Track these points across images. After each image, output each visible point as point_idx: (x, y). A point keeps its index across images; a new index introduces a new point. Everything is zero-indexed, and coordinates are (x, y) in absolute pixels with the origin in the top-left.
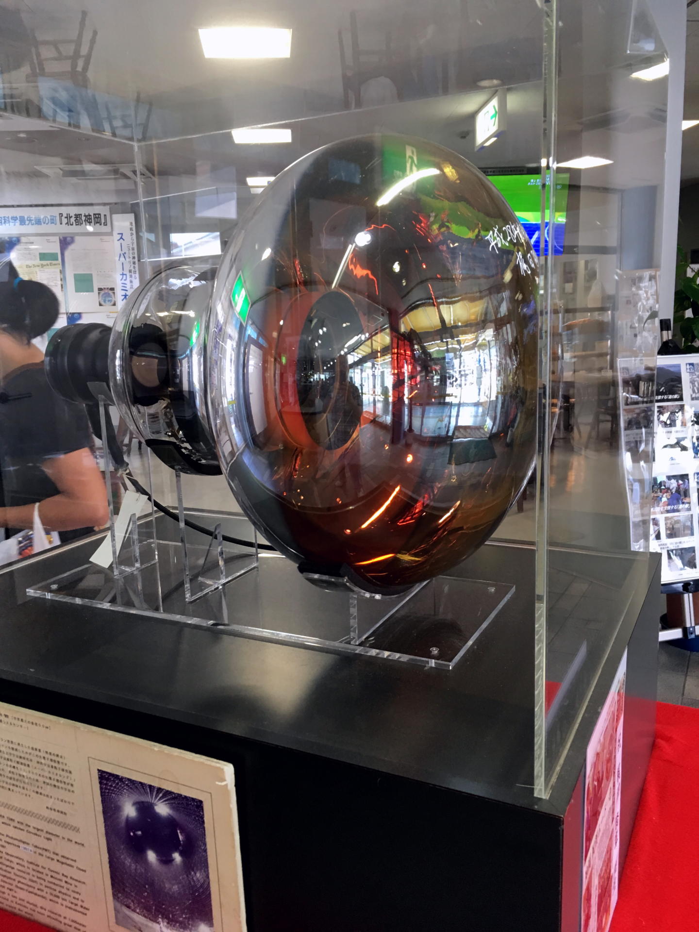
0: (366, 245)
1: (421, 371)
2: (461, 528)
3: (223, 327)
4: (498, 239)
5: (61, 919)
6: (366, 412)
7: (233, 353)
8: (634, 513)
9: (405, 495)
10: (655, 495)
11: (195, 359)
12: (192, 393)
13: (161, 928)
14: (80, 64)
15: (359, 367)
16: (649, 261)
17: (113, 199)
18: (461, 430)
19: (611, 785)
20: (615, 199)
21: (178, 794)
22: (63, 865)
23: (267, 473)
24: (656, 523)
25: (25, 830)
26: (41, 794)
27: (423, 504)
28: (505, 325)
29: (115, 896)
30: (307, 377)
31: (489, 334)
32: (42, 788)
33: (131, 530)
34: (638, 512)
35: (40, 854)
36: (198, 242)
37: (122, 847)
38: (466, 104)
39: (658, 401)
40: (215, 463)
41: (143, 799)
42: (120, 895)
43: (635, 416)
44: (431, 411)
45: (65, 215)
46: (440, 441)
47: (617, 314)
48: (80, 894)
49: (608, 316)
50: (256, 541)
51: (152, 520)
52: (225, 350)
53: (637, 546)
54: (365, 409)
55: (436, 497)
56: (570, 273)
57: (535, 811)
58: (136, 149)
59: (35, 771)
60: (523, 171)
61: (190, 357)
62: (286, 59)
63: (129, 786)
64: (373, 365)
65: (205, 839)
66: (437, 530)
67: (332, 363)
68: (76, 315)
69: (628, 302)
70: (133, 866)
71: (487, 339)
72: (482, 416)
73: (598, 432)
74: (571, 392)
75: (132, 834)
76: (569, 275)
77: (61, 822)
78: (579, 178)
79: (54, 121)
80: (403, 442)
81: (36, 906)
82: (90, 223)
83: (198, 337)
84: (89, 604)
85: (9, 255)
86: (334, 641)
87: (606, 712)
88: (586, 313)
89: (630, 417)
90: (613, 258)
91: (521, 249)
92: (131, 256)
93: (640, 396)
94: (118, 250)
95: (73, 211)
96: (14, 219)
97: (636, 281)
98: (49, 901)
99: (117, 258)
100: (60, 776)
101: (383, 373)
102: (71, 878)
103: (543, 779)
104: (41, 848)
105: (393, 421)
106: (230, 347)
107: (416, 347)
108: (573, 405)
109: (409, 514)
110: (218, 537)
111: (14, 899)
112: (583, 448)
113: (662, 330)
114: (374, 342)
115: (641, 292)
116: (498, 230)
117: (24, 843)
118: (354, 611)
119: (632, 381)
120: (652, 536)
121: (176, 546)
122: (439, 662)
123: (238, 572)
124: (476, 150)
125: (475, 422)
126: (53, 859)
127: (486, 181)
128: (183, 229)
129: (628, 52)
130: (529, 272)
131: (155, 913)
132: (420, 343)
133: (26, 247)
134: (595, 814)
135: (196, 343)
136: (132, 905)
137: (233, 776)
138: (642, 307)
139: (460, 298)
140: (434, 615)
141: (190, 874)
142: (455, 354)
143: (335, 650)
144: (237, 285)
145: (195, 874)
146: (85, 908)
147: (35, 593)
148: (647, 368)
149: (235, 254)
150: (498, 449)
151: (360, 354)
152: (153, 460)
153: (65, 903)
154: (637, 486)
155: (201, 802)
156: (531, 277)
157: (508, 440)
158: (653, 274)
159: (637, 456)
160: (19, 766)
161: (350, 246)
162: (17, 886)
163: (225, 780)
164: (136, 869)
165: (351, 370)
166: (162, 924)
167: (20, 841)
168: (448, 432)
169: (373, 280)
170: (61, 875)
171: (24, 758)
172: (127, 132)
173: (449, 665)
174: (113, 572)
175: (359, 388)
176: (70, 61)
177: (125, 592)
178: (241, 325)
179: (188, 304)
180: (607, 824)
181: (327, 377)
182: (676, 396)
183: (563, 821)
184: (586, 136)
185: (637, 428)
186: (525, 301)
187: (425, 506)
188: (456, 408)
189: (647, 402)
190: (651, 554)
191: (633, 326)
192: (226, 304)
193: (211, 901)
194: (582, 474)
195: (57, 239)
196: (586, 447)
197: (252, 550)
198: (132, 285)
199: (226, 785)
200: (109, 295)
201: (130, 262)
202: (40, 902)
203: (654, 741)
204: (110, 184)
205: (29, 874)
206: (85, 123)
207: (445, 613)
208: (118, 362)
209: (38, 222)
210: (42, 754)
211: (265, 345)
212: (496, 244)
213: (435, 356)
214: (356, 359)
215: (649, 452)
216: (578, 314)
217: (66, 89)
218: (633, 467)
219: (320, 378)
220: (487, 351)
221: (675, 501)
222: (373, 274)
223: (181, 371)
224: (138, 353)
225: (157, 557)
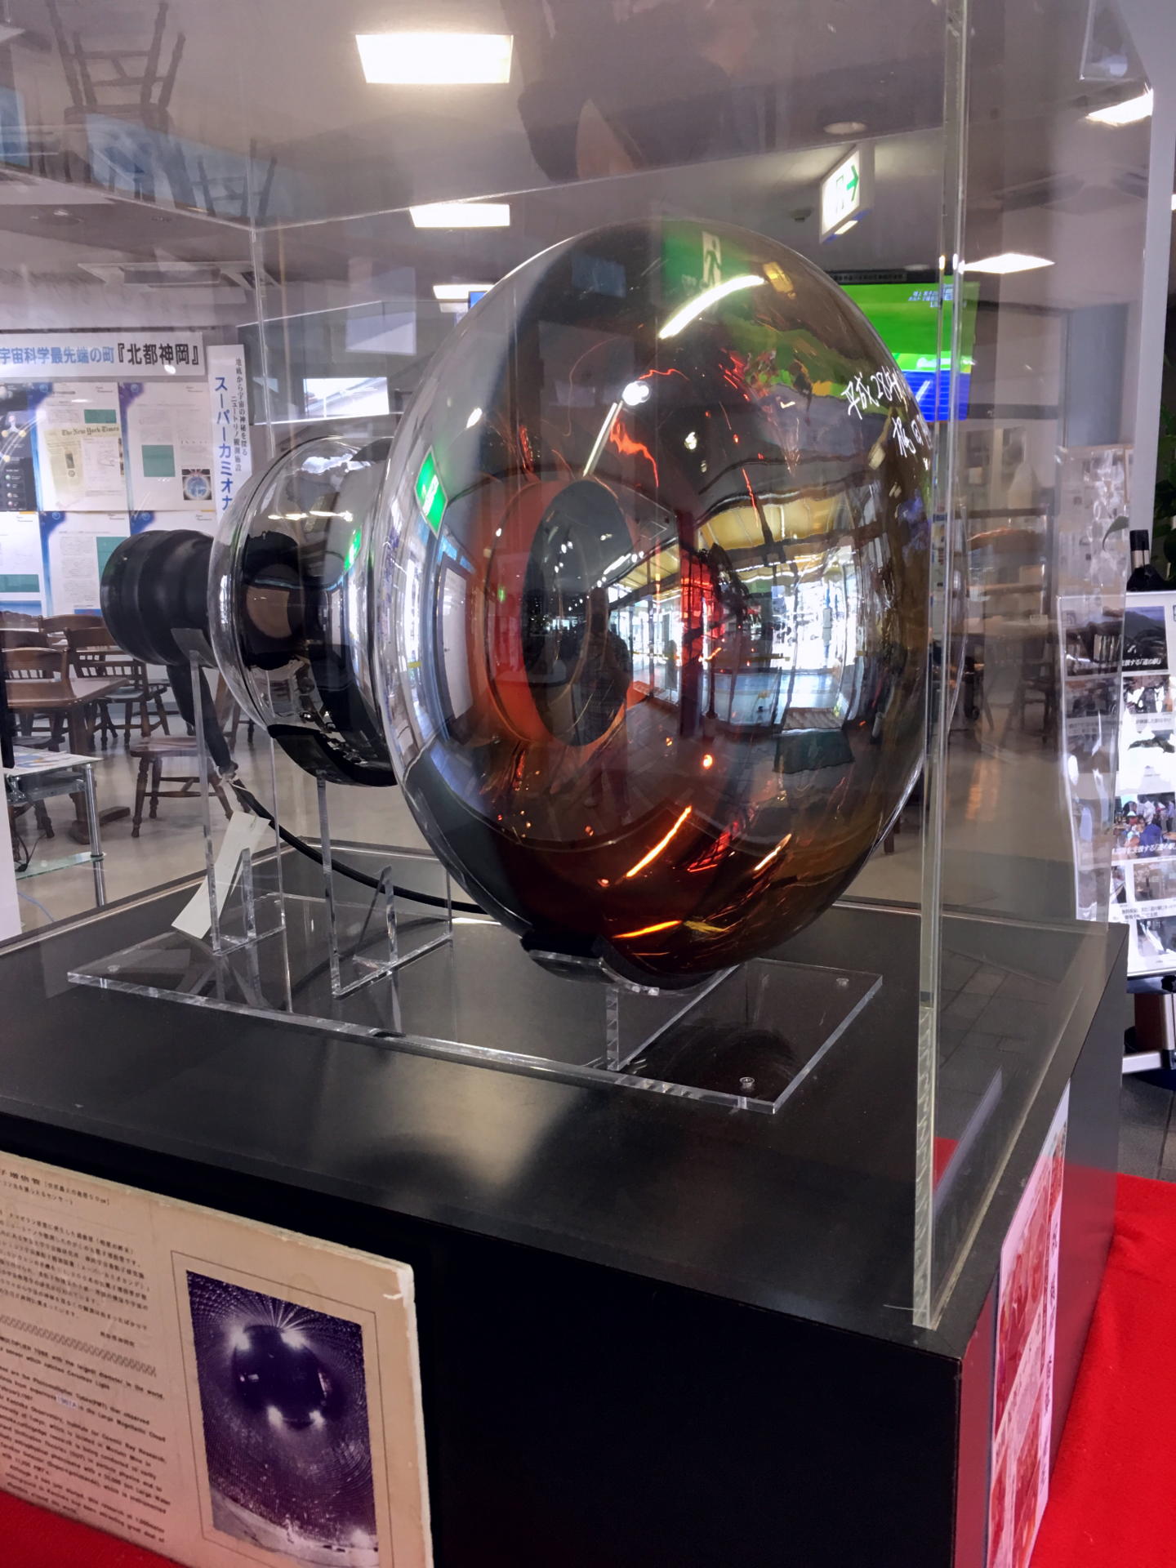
0: (640, 404)
1: (729, 617)
2: (793, 879)
3: (402, 540)
4: (863, 395)
5: (122, 1518)
6: (638, 683)
7: (417, 583)
8: (1082, 858)
9: (702, 822)
10: (1118, 827)
11: (353, 591)
12: (345, 649)
13: (288, 1534)
14: (156, 91)
15: (628, 608)
16: (1113, 431)
17: (208, 320)
18: (794, 714)
19: (1040, 1309)
20: (1056, 325)
21: (321, 1314)
22: (128, 1429)
23: (473, 782)
24: (1118, 874)
25: (66, 1371)
26: (92, 1311)
27: (731, 837)
28: (872, 539)
29: (213, 1481)
30: (541, 624)
31: (844, 555)
32: (93, 1301)
33: (242, 877)
34: (1089, 856)
35: (89, 1411)
36: (350, 393)
37: (226, 1400)
38: (806, 165)
39: (1126, 669)
40: (383, 765)
41: (261, 1321)
42: (221, 1480)
43: (1086, 693)
44: (747, 683)
45: (127, 347)
46: (762, 733)
47: (1058, 521)
48: (155, 1478)
49: (1042, 523)
50: (449, 895)
51: (276, 860)
52: (405, 577)
53: (1086, 912)
54: (636, 678)
55: (752, 827)
56: (979, 449)
57: (914, 1348)
58: (254, 239)
59: (82, 1274)
60: (900, 276)
61: (344, 588)
62: (505, 84)
63: (238, 1300)
64: (651, 604)
65: (364, 1388)
66: (750, 882)
67: (581, 601)
68: (144, 515)
69: (1077, 501)
70: (244, 1433)
71: (842, 562)
72: (831, 692)
73: (1023, 721)
74: (978, 651)
75: (242, 1379)
76: (976, 453)
77: (126, 1359)
78: (996, 290)
79: (112, 189)
80: (699, 733)
81: (81, 1496)
82: (170, 360)
83: (358, 556)
84: (171, 998)
85: (34, 415)
86: (578, 1064)
87: (1033, 1189)
88: (1004, 519)
89: (1078, 695)
90: (1051, 427)
91: (899, 411)
92: (238, 416)
93: (1092, 660)
94: (217, 408)
95: (142, 339)
96: (43, 352)
97: (1090, 466)
98: (102, 1488)
99: (215, 421)
100: (125, 1281)
101: (666, 618)
102: (141, 1451)
103: (928, 1295)
104: (90, 1401)
105: (683, 698)
106: (412, 572)
107: (722, 575)
108: (981, 674)
109: (706, 854)
110: (386, 890)
111: (44, 1485)
112: (997, 747)
113: (1133, 548)
114: (652, 566)
115: (1098, 484)
116: (862, 381)
117: (63, 1391)
118: (612, 1015)
119: (1081, 634)
120: (1113, 897)
121: (313, 904)
122: (756, 1101)
123: (418, 948)
124: (821, 240)
125: (820, 701)
126: (110, 1420)
127: (839, 293)
128: (326, 372)
129: (1082, 78)
130: (914, 452)
131: (279, 1511)
132: (729, 568)
133: (63, 400)
134: (1014, 1357)
135: (354, 565)
136: (241, 1496)
137: (412, 1285)
138: (1100, 508)
139: (796, 493)
140: (747, 1024)
141: (339, 1446)
142: (788, 587)
143: (579, 1079)
144: (426, 470)
145: (348, 1446)
146: (163, 1501)
147: (81, 978)
148: (1107, 613)
149: (421, 419)
150: (858, 747)
151: (629, 585)
152: (277, 759)
153: (130, 1493)
154: (1086, 813)
155: (358, 1327)
156: (917, 461)
157: (874, 731)
158: (1120, 453)
159: (1087, 762)
160: (57, 1265)
161: (614, 405)
162: (50, 1464)
163: (397, 1292)
164: (249, 1437)
165: (614, 613)
166: (290, 1529)
167: (56, 1388)
168: (774, 715)
169: (649, 460)
170: (124, 1445)
171: (65, 1252)
172: (234, 209)
173: (772, 1107)
174: (211, 945)
175: (628, 642)
176: (139, 87)
177: (230, 977)
178: (431, 535)
179: (340, 501)
180: (1031, 1375)
181: (574, 623)
182: (1155, 661)
183: (961, 1366)
184: (1008, 218)
185: (1089, 714)
186: (905, 499)
187: (733, 842)
188: (788, 678)
189: (1106, 671)
190: (1111, 925)
191: (1084, 541)
192: (407, 501)
193: (372, 1491)
194: (995, 791)
195: (114, 387)
196: (1003, 745)
197: (444, 912)
198: (239, 466)
199: (401, 1300)
200: (200, 482)
201: (236, 427)
202: (87, 1490)
203: (1112, 1238)
204: (204, 296)
205: (70, 1443)
206: (164, 191)
207: (762, 1020)
208: (223, 597)
209: (83, 358)
210: (95, 1245)
211: (471, 569)
212: (859, 404)
213: (754, 590)
214: (623, 595)
215: (1108, 754)
216: (990, 521)
217: (131, 134)
218: (1080, 779)
219: (561, 626)
220: (840, 583)
221: (1153, 837)
222: (650, 451)
223: (330, 612)
224: (257, 581)
225: (283, 922)
